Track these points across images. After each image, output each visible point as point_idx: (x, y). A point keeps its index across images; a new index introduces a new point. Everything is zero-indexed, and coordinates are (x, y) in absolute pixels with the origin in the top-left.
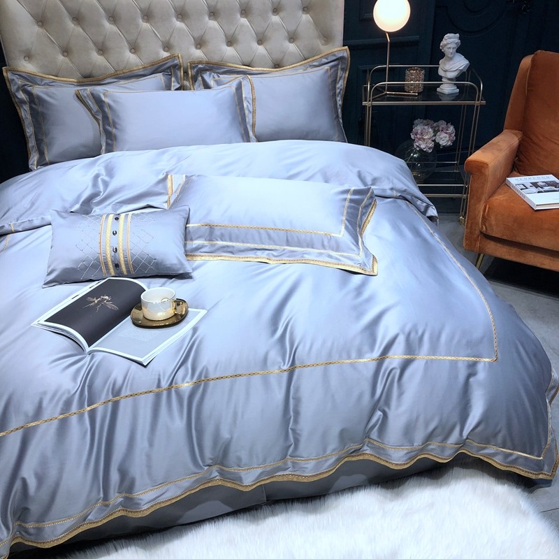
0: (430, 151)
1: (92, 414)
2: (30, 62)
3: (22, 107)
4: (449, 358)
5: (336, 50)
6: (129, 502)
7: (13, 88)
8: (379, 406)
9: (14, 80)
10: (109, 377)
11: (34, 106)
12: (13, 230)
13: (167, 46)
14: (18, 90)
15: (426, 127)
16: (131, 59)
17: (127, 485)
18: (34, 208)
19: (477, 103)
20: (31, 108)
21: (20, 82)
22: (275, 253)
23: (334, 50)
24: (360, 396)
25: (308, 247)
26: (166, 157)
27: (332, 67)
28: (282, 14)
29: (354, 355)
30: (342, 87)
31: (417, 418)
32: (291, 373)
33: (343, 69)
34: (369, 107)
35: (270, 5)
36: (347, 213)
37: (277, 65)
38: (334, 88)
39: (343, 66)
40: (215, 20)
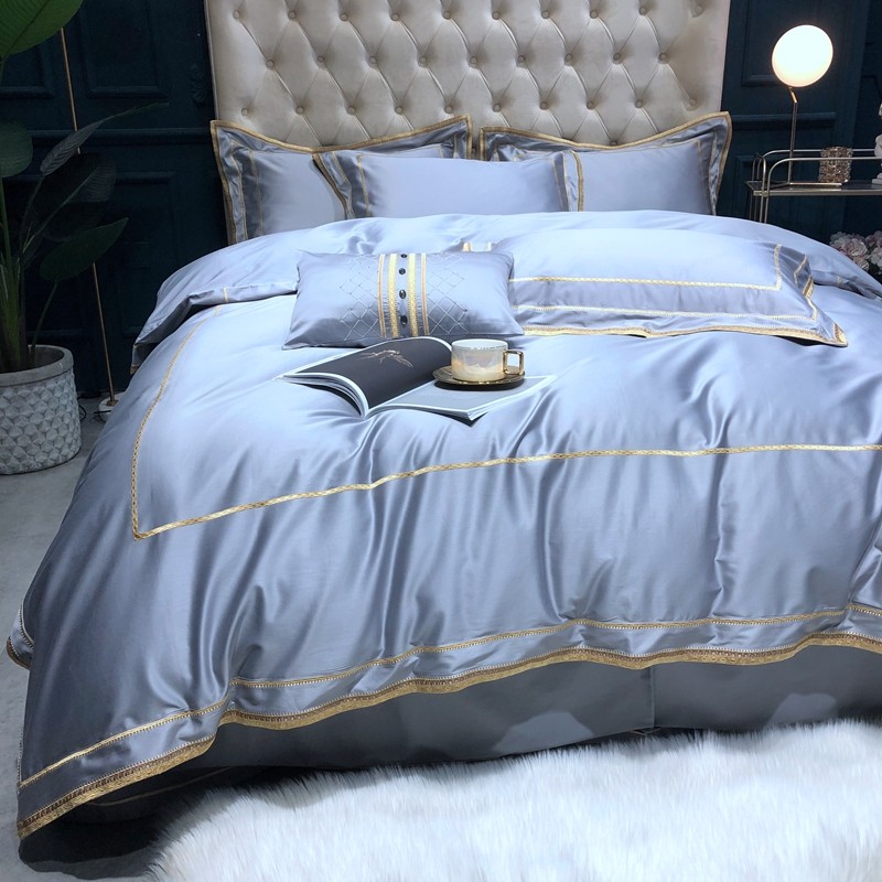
1: (380, 493)
2: (249, 118)
3: (231, 180)
5: (710, 116)
6: (430, 663)
7: (221, 151)
9: (224, 139)
11: (249, 177)
13: (451, 104)
14: (228, 154)
15: (855, 240)
16: (396, 120)
18: (260, 270)
20: (245, 181)
21: (233, 143)
22: (658, 323)
23: (706, 117)
27: (703, 141)
28: (627, 62)
29: (832, 437)
30: (718, 174)
33: (719, 147)
34: (765, 199)
37: (615, 141)
38: (706, 172)
39: (721, 142)
40: (527, 67)
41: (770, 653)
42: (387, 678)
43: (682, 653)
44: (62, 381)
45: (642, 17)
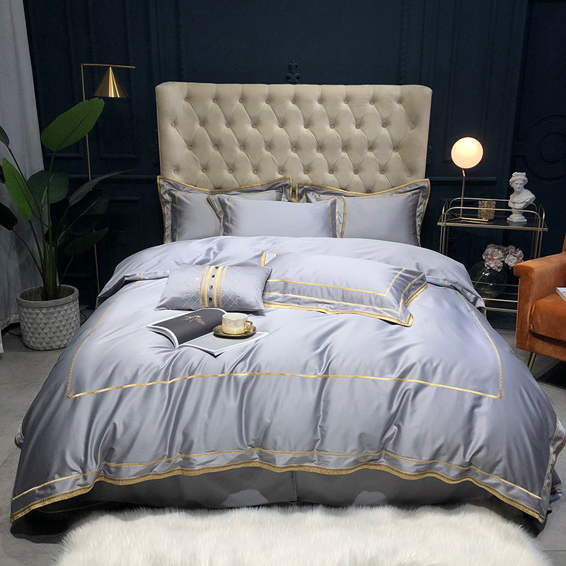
0: (499, 271)
1: (172, 386)
4: (459, 389)
6: (187, 462)
7: (162, 191)
8: (395, 422)
10: (189, 360)
11: (175, 205)
12: (142, 277)
13: (282, 170)
14: (165, 193)
15: (496, 250)
16: (253, 178)
17: (187, 448)
18: (160, 264)
19: (540, 229)
20: (172, 207)
21: (168, 187)
22: (332, 307)
23: (416, 181)
24: (378, 408)
25: (359, 303)
26: (264, 241)
27: (413, 194)
28: (375, 151)
29: (377, 373)
30: (422, 211)
31: (426, 434)
32: (324, 380)
33: (423, 197)
34: (443, 227)
35: (367, 144)
36: (395, 282)
37: (369, 191)
38: (415, 211)
39: (424, 194)
40: (322, 152)
41: (340, 470)
42: (167, 467)
43: (301, 466)
44: (71, 305)
45: (383, 129)
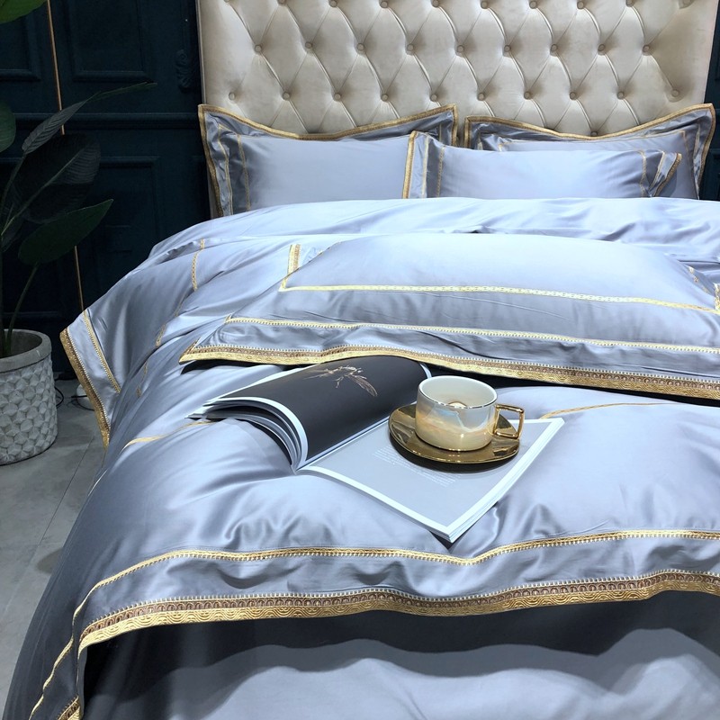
2: (236, 102)
3: (218, 164)
5: (695, 107)
7: (209, 135)
9: (212, 123)
11: (236, 161)
13: (437, 93)
16: (383, 109)
20: (232, 165)
21: (220, 127)
23: (691, 108)
27: (688, 132)
28: (612, 53)
30: (700, 165)
33: (702, 138)
37: (596, 131)
38: (691, 163)
39: (704, 133)
40: (513, 56)
44: (38, 369)
45: (628, 8)
